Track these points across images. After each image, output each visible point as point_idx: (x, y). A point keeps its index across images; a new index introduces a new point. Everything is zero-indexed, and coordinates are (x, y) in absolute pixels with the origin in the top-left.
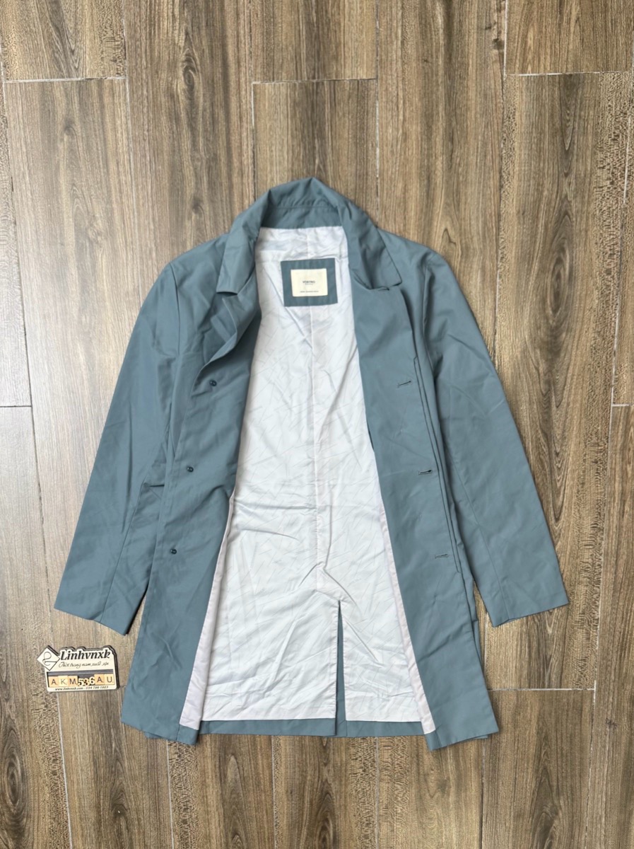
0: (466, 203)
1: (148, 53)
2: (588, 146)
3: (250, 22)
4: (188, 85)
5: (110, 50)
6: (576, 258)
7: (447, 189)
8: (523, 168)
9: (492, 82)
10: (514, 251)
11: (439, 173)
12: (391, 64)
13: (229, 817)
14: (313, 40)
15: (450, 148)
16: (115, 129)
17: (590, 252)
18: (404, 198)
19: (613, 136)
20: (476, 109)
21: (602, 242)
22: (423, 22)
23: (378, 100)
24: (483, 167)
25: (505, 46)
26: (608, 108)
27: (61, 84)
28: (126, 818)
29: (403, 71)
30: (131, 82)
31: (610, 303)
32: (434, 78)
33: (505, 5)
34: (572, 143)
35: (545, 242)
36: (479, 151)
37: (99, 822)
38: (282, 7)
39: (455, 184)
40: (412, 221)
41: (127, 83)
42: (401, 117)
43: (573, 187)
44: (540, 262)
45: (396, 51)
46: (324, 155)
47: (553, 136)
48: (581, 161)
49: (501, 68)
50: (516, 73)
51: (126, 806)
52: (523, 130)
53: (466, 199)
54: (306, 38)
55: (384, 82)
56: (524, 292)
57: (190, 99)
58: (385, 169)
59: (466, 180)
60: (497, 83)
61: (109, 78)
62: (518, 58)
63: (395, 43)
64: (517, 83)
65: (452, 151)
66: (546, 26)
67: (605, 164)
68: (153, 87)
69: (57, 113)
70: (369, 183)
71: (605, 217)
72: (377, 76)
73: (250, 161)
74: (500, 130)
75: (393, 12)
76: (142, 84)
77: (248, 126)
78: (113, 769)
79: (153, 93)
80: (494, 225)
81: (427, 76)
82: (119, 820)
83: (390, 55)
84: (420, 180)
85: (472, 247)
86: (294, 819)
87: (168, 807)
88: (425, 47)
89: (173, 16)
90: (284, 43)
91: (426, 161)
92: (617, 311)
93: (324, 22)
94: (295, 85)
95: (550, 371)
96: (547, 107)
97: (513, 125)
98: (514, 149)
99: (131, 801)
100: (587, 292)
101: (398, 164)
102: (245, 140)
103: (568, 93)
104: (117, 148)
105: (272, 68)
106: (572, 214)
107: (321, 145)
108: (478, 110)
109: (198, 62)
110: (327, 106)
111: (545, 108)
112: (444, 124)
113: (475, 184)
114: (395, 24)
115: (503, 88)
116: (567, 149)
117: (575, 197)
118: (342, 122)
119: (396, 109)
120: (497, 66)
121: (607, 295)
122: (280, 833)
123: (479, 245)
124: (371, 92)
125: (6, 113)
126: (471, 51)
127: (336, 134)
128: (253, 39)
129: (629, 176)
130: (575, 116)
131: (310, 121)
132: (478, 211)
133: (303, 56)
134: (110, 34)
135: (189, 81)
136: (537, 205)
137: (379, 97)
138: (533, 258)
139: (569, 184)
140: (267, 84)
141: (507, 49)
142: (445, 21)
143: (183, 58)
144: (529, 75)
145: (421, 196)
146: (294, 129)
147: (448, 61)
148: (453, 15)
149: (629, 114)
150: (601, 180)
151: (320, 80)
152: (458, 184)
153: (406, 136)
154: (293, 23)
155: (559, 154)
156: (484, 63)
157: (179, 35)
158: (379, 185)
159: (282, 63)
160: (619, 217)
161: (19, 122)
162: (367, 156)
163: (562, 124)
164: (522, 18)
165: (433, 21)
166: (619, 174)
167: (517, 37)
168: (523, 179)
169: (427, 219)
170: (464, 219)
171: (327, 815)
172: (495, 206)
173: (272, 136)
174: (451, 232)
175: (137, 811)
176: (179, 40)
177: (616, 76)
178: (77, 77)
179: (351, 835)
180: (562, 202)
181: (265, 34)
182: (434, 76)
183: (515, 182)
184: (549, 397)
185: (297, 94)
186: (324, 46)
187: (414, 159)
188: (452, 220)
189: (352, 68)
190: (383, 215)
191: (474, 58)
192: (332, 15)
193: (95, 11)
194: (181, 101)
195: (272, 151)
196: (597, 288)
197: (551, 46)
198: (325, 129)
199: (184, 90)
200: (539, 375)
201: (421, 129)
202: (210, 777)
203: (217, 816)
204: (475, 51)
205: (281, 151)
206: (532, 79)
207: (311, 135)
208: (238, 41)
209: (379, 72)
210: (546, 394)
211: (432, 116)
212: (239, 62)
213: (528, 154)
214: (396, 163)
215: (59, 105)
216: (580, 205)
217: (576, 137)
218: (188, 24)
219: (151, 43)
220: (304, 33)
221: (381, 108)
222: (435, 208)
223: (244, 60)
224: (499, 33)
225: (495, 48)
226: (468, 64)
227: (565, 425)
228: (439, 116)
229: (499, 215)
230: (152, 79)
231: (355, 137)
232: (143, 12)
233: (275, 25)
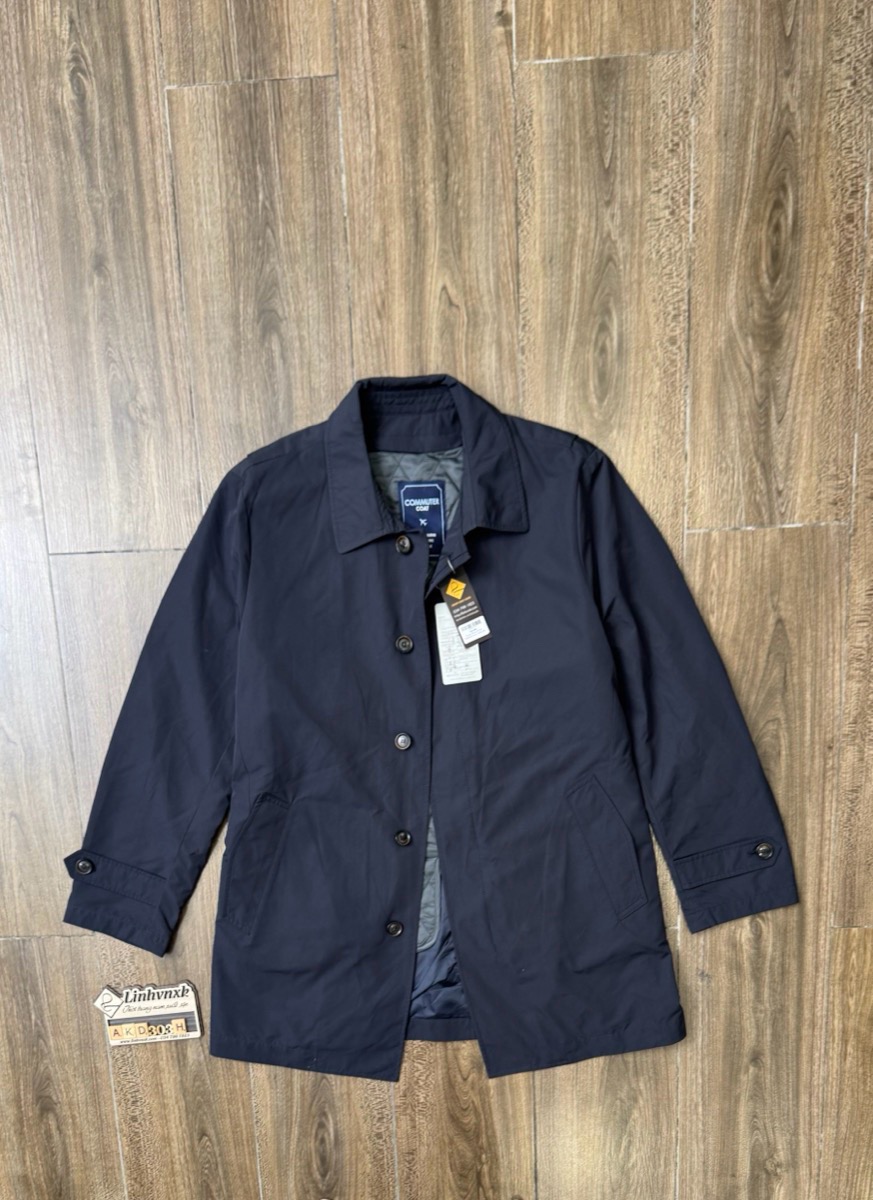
0: (469, 248)
2: (635, 162)
6: (627, 322)
7: (442, 229)
8: (547, 196)
9: (498, 73)
11: (431, 207)
12: (356, 53)
13: (193, 1112)
14: (246, 22)
15: (444, 170)
17: (646, 313)
18: (384, 244)
19: (670, 145)
20: (477, 114)
21: (662, 299)
23: (339, 104)
24: (491, 198)
26: (662, 105)
28: (56, 1115)
29: (373, 62)
31: (678, 384)
32: (417, 71)
34: (613, 158)
35: (582, 301)
36: (485, 172)
37: (20, 1121)
39: (454, 224)
40: (397, 277)
42: (373, 130)
43: (618, 220)
45: (362, 34)
46: (270, 187)
47: (587, 148)
48: (627, 183)
49: (510, 53)
50: (531, 59)
51: (54, 1098)
53: (470, 243)
54: (236, 21)
55: (347, 80)
58: (356, 206)
60: (505, 74)
63: (359, 22)
64: (533, 74)
65: (447, 176)
67: (661, 186)
70: (334, 225)
71: (664, 262)
72: (337, 71)
73: (169, 200)
77: (163, 149)
78: (35, 1049)
80: (510, 278)
81: (407, 69)
82: (48, 1119)
83: (353, 40)
84: (406, 219)
85: (481, 311)
86: (280, 1113)
87: (111, 1099)
88: (402, 27)
90: (207, 28)
91: (411, 191)
92: (687, 397)
94: (225, 89)
96: (576, 107)
97: (531, 134)
98: (533, 169)
99: (61, 1091)
100: (644, 371)
101: (372, 196)
102: (161, 170)
103: (605, 86)
106: (619, 260)
107: (266, 174)
108: (480, 112)
110: (271, 117)
111: (573, 109)
112: (434, 137)
113: (482, 220)
115: (513, 83)
116: (607, 166)
117: (621, 235)
118: (293, 138)
119: (366, 118)
120: (504, 49)
121: (674, 374)
122: (263, 1132)
123: (491, 307)
126: (466, 30)
127: (284, 156)
128: (163, 24)
129: (696, 202)
130: (616, 118)
131: (249, 141)
132: (487, 259)
133: (234, 47)
136: (569, 248)
138: (567, 325)
139: (613, 216)
140: (186, 88)
144: (551, 61)
145: (406, 240)
146: (227, 151)
147: (434, 45)
149: (691, 113)
150: (656, 209)
151: (259, 79)
152: (458, 223)
153: (381, 154)
156: (486, 47)
158: (348, 226)
159: (206, 57)
160: (684, 261)
162: (329, 187)
163: (598, 131)
166: (682, 200)
168: (547, 211)
169: (417, 272)
170: (469, 271)
171: (324, 1108)
172: (510, 250)
173: (197, 163)
174: (452, 291)
175: (70, 1104)
177: (671, 57)
179: (359, 1135)
180: (604, 243)
182: (417, 68)
183: (537, 217)
185: (227, 101)
186: (261, 31)
187: (395, 189)
188: (453, 274)
189: (302, 61)
190: (356, 270)
191: (472, 39)
195: (198, 185)
196: (658, 365)
198: (269, 152)
201: (403, 144)
202: (164, 1058)
203: (177, 1111)
204: (471, 29)
205: (211, 183)
207: (251, 160)
209: (340, 65)
211: (417, 126)
212: (144, 59)
213: (554, 176)
214: (369, 196)
216: (628, 247)
217: (619, 149)
220: (233, 14)
221: (345, 117)
222: (427, 257)
226: (463, 48)
228: (426, 126)
229: (518, 265)
231: (311, 159)
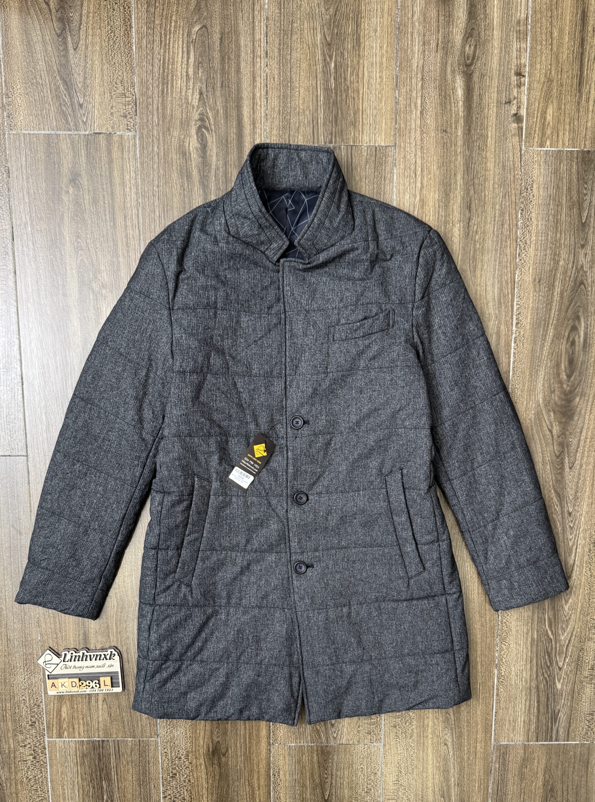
1: (160, 111)
3: (267, 85)
4: (201, 144)
5: (120, 106)
10: (529, 317)
16: (123, 184)
22: (443, 93)
25: (524, 120)
27: (67, 136)
30: (141, 138)
33: (525, 81)
38: (300, 72)
41: (137, 139)
44: (555, 329)
52: (540, 202)
56: (539, 357)
57: (203, 158)
59: (482, 247)
61: (118, 133)
62: (537, 133)
66: (565, 104)
68: (164, 144)
69: (62, 165)
74: (517, 201)
75: (413, 82)
76: (153, 141)
79: (164, 150)
89: (187, 75)
93: (343, 89)
95: (564, 434)
104: (125, 203)
105: (288, 131)
109: (212, 122)
114: (414, 94)
124: (389, 158)
125: (9, 163)
134: (120, 90)
135: (202, 140)
137: (397, 164)
141: (526, 124)
142: (464, 94)
143: (196, 117)
148: (473, 88)
154: (311, 88)
155: (575, 226)
157: (193, 95)
161: (22, 172)
164: (541, 94)
165: (453, 93)
167: (536, 112)
176: (192, 99)
178: (85, 131)
181: (281, 97)
184: (562, 459)
192: (350, 83)
193: (105, 67)
194: (193, 159)
197: (570, 122)
199: (196, 149)
200: (552, 437)
206: (550, 153)
208: (254, 104)
210: (559, 456)
215: (65, 157)
218: (202, 84)
219: (163, 100)
223: (259, 122)
224: (519, 108)
225: (514, 122)
227: (577, 487)
230: (163, 136)
232: (156, 70)
233: (292, 89)
